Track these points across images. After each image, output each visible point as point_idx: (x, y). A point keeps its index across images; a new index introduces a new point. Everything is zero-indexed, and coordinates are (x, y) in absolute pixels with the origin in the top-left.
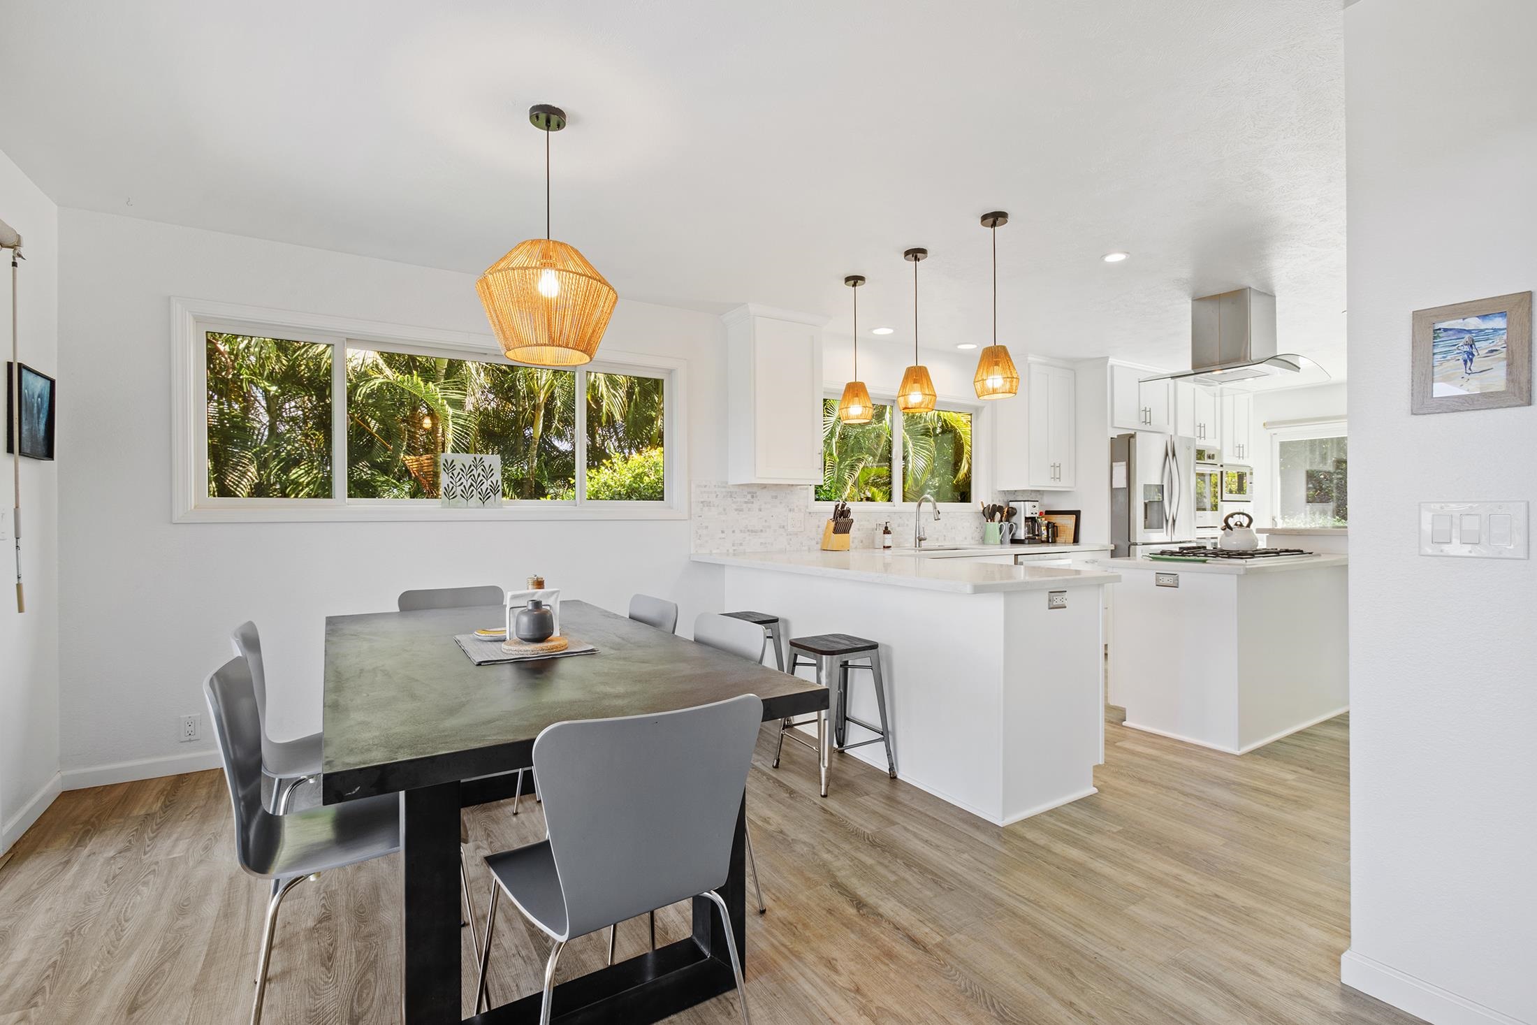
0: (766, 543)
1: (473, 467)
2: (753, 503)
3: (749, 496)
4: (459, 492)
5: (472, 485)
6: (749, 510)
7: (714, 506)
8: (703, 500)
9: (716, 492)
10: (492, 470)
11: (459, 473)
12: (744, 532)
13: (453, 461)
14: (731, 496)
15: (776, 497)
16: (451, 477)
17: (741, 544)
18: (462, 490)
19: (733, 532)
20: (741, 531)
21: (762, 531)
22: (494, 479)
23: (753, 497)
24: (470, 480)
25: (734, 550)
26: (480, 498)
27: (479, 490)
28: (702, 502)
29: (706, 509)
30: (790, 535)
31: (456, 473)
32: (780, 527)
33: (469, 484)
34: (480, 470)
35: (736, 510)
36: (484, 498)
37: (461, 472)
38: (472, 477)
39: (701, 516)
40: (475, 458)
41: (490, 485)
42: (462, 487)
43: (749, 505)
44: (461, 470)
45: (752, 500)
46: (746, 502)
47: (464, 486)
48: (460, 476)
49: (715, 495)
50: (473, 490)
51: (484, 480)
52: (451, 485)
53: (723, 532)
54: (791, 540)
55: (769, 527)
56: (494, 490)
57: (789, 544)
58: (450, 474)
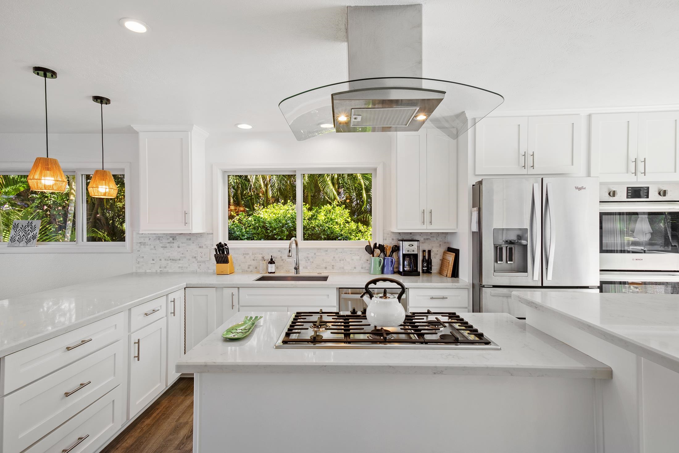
0: (182, 267)
1: (27, 227)
2: (173, 243)
3: (171, 239)
4: (17, 238)
5: (24, 235)
6: (171, 247)
7: (147, 245)
8: (140, 241)
9: (149, 237)
10: (36, 227)
11: (20, 229)
12: (168, 260)
13: (18, 224)
14: (159, 239)
15: (190, 239)
16: (15, 232)
17: (165, 267)
18: (19, 238)
19: (160, 260)
20: (166, 260)
21: (180, 260)
22: (35, 232)
23: (173, 239)
24: (24, 233)
25: (161, 271)
26: (26, 242)
27: (27, 238)
28: (140, 243)
29: (142, 247)
30: (200, 262)
31: (18, 229)
32: (193, 258)
33: (23, 235)
34: (29, 228)
35: (162, 247)
36: (28, 241)
37: (21, 229)
38: (25, 231)
39: (139, 251)
40: (29, 222)
41: (32, 235)
42: (19, 237)
43: (171, 244)
44: (21, 228)
45: (173, 241)
46: (169, 243)
47: (20, 236)
48: (20, 231)
49: (148, 239)
50: (24, 238)
51: (30, 233)
52: (14, 236)
53: (153, 260)
54: (200, 265)
55: (185, 257)
56: (34, 237)
57: (199, 268)
58: (15, 230)
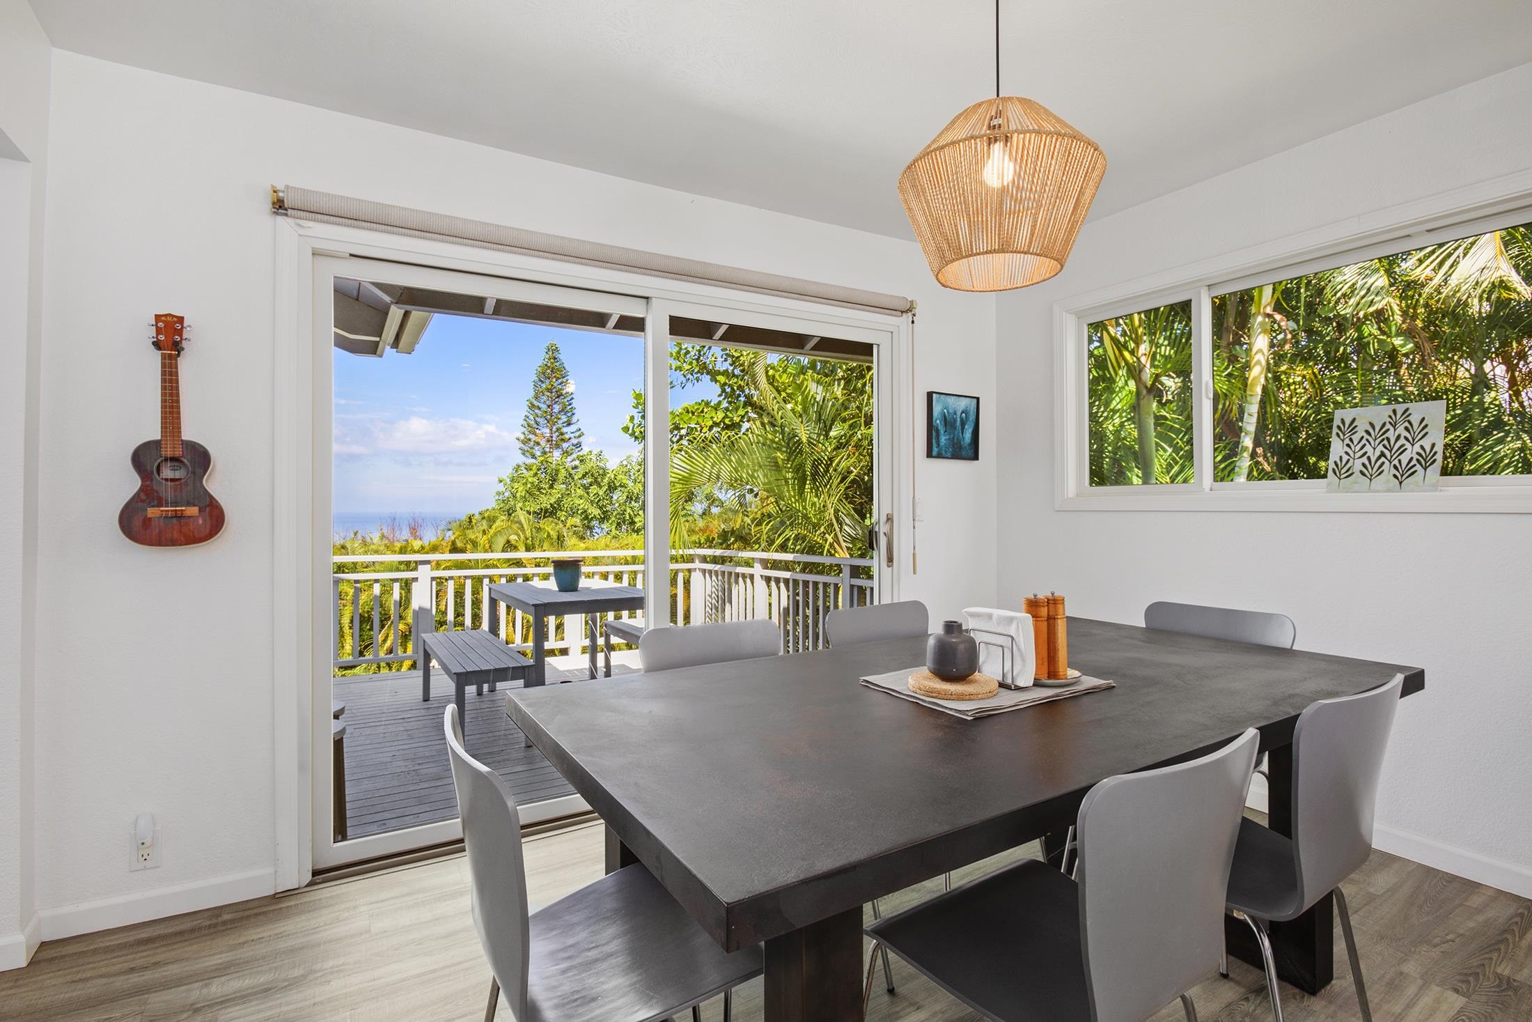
1: (1388, 426)
4: (1358, 465)
5: (1383, 454)
10: (1426, 426)
11: (1362, 437)
13: (1354, 420)
16: (1348, 445)
18: (1364, 465)
22: (1427, 443)
24: (1381, 448)
26: (1395, 476)
27: (1396, 462)
31: (1356, 438)
33: (1378, 453)
34: (1401, 430)
36: (1403, 474)
37: (1366, 436)
38: (1385, 442)
40: (1394, 411)
41: (1418, 454)
42: (1365, 460)
44: (1368, 432)
47: (1369, 458)
48: (1364, 441)
50: (1383, 463)
51: (1408, 445)
52: (1345, 458)
56: (1425, 460)
58: (1347, 441)
